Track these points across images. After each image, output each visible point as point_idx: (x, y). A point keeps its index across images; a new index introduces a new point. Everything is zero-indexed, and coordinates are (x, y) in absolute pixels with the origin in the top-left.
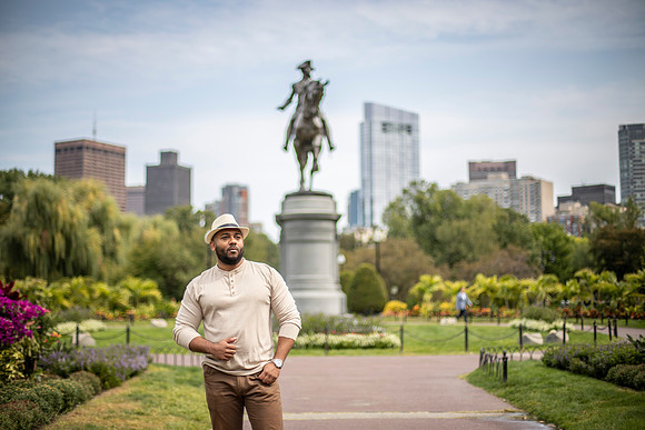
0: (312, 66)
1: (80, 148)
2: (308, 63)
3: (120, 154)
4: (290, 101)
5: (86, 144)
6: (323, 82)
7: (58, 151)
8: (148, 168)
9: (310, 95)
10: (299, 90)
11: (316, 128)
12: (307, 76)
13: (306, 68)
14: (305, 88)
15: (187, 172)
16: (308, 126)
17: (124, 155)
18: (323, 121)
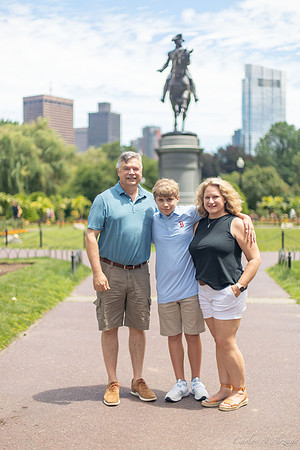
0: (183, 38)
1: (41, 101)
2: (180, 36)
3: (69, 105)
4: (166, 65)
5: (45, 98)
6: (189, 50)
7: (25, 103)
8: (90, 114)
9: (180, 60)
10: (173, 56)
11: (185, 85)
12: (179, 45)
13: (178, 40)
14: (176, 55)
15: (117, 117)
16: (179, 84)
17: (72, 105)
18: (190, 80)
